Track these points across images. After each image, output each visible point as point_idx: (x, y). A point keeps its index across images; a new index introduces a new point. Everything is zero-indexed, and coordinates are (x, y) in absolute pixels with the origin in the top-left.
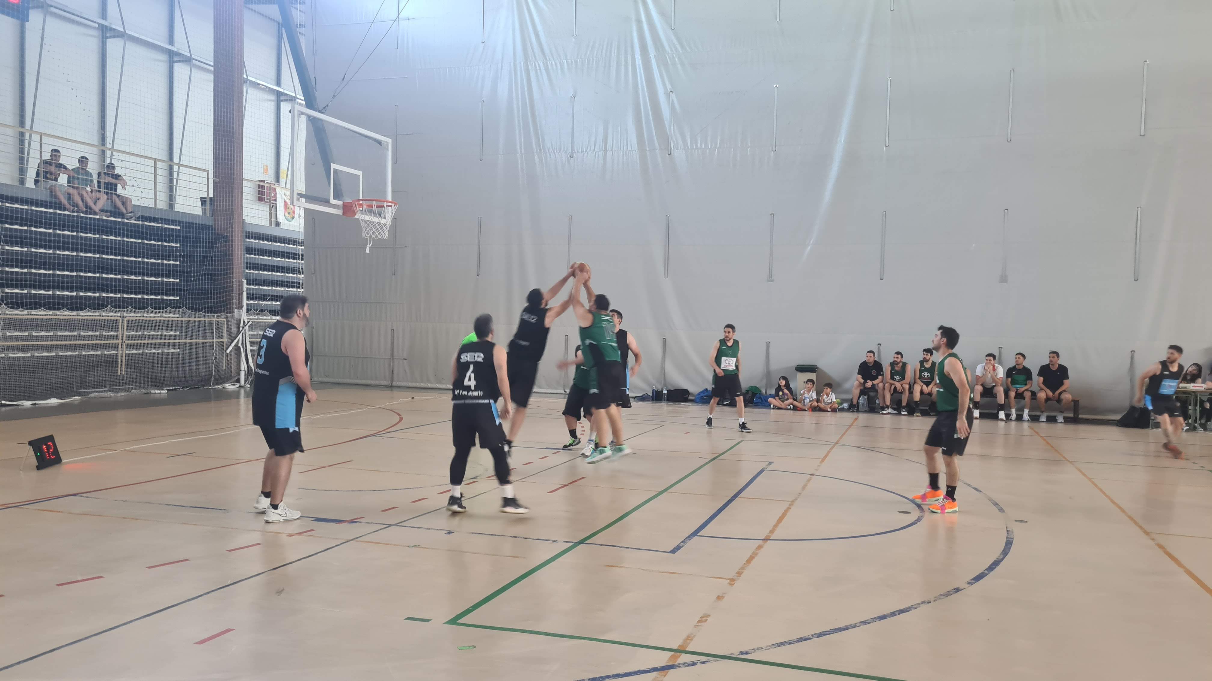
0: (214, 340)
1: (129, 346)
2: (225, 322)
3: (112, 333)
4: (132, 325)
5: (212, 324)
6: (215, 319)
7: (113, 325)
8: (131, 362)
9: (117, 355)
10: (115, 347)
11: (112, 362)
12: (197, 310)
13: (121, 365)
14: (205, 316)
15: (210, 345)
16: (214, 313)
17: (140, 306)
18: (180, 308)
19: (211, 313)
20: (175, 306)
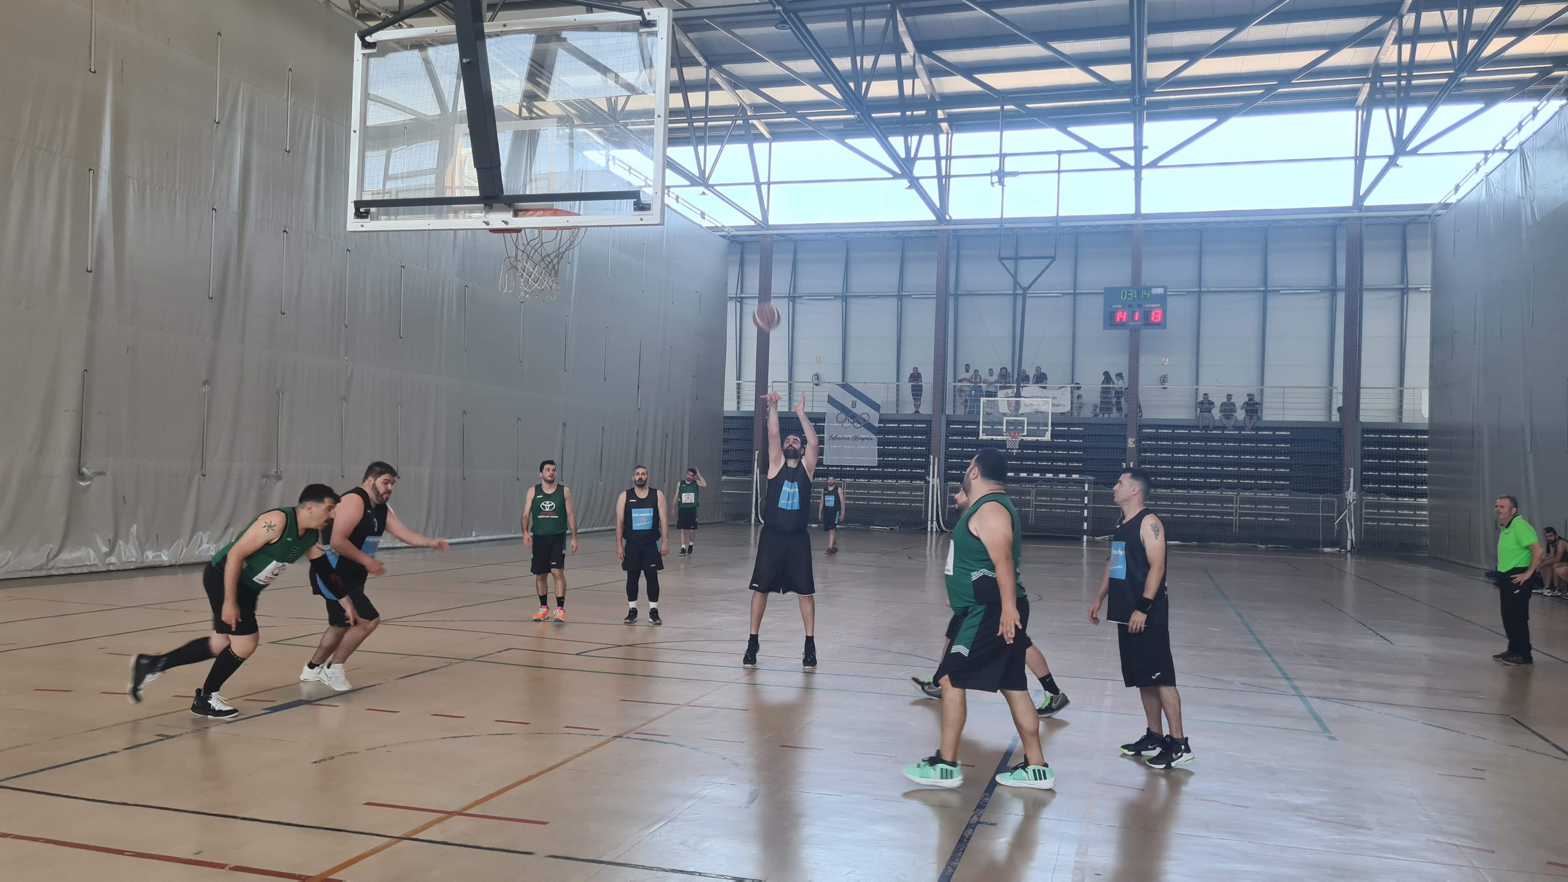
0: (1320, 514)
1: (1241, 515)
2: (1336, 501)
3: (1230, 505)
4: (1244, 501)
5: (1318, 502)
6: (1321, 498)
7: (1230, 500)
8: (1243, 526)
9: (1233, 519)
10: (1231, 514)
11: (1230, 524)
12: (1301, 491)
13: (1236, 527)
14: (1310, 496)
15: (1317, 517)
16: (1321, 494)
17: (1248, 488)
18: (1284, 489)
19: (1317, 493)
20: (1281, 489)
